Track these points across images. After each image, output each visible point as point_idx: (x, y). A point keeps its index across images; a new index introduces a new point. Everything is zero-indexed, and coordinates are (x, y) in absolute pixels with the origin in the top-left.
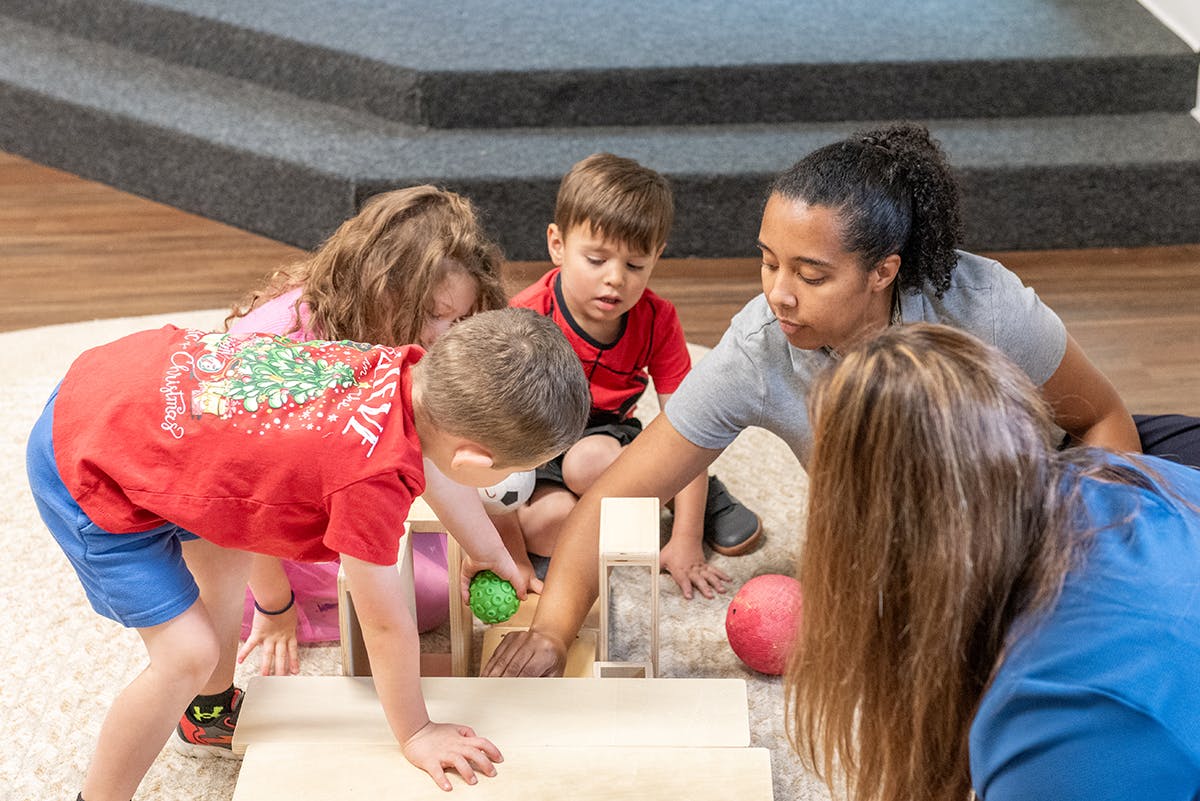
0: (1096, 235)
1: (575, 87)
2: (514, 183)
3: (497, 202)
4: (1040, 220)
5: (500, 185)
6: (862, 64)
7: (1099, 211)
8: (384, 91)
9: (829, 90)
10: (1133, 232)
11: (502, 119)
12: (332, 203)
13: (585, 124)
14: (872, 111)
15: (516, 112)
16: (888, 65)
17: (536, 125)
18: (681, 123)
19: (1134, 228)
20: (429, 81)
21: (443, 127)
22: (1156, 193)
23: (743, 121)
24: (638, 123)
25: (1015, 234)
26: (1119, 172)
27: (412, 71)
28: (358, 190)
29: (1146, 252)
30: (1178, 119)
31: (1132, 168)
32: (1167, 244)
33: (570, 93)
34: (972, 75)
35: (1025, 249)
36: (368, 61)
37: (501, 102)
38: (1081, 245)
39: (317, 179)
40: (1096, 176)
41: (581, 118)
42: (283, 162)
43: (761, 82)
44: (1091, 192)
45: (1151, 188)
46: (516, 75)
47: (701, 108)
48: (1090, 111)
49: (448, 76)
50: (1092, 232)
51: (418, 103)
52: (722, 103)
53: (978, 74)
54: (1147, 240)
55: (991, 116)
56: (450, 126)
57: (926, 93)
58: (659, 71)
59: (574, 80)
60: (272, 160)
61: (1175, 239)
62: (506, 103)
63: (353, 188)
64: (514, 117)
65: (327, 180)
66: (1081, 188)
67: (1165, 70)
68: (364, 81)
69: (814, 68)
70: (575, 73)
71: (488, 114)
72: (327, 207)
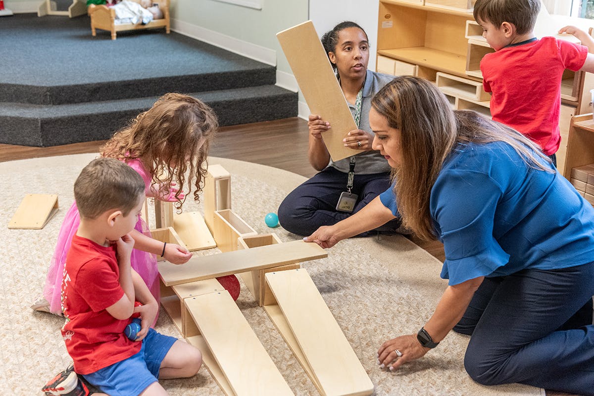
0: (262, 118)
1: (99, 88)
2: (91, 115)
3: (87, 122)
4: (246, 114)
5: (87, 116)
6: (184, 76)
7: (261, 111)
8: (35, 95)
9: (176, 84)
10: (271, 116)
11: (76, 100)
12: (31, 127)
13: (103, 100)
14: (188, 90)
15: (80, 98)
16: (192, 76)
17: (87, 102)
18: (132, 98)
19: (271, 115)
20: (51, 89)
21: (57, 104)
22: (275, 104)
23: (151, 96)
24: (119, 99)
25: (239, 119)
26: (265, 99)
27: (45, 87)
28: (41, 121)
29: (275, 121)
30: (272, 86)
31: (269, 97)
32: (280, 119)
33: (98, 90)
34: (215, 77)
35: (242, 124)
36: (27, 86)
37: (75, 95)
38: (257, 121)
39: (25, 120)
40: (260, 100)
41: (101, 99)
42: (10, 117)
43: (155, 83)
44: (259, 105)
45: (274, 102)
46: (80, 85)
47: (138, 93)
48: (248, 86)
49: (57, 87)
50: (260, 117)
51: (48, 97)
52: (144, 91)
53: (217, 77)
54: (274, 118)
55: (222, 89)
56: (59, 104)
57: (203, 83)
58: (124, 81)
59: (98, 86)
60: (6, 117)
61: (282, 117)
62: (77, 95)
63: (40, 121)
64: (80, 99)
65: (29, 120)
66: (256, 104)
67: (267, 72)
68: (26, 93)
69: (171, 78)
70: (98, 84)
71: (71, 99)
72: (29, 129)
